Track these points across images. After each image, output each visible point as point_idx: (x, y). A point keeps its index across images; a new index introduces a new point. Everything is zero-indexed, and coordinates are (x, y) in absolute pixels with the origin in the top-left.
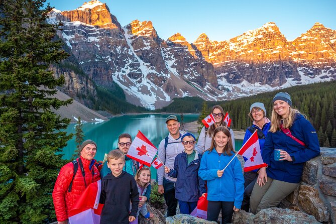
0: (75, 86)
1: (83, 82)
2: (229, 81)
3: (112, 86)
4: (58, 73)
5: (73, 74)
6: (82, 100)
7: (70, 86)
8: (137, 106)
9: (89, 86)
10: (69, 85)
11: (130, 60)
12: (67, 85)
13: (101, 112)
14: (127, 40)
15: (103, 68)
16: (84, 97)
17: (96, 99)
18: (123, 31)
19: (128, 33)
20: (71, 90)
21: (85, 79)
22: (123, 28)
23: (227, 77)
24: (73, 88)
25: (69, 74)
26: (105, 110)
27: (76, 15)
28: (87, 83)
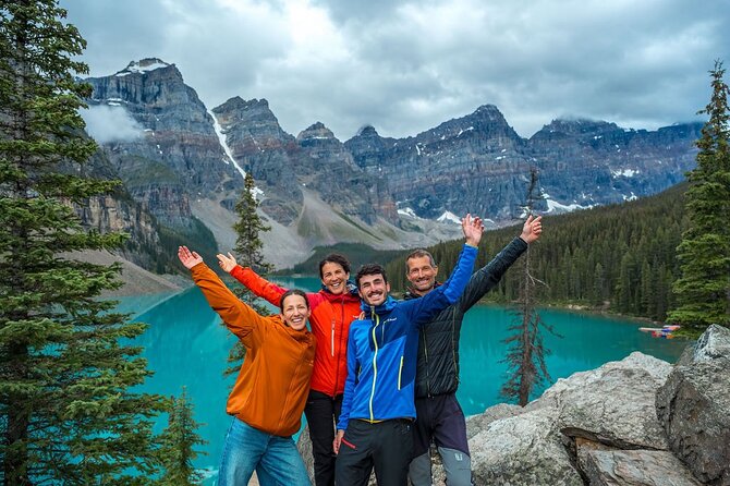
0: (112, 225)
1: (131, 217)
2: (420, 213)
3: (190, 226)
5: (109, 201)
6: (128, 253)
7: (103, 225)
9: (143, 224)
10: (100, 222)
11: (225, 176)
13: (169, 276)
15: (170, 190)
17: (159, 250)
18: (210, 118)
19: (221, 122)
21: (134, 210)
22: (209, 112)
23: (414, 206)
24: (108, 228)
25: (100, 201)
26: (177, 274)
27: (112, 85)
28: (138, 219)
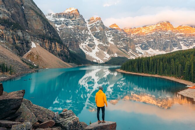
0: (57, 50)
1: (62, 48)
2: (143, 49)
3: (79, 51)
4: (49, 43)
5: (57, 44)
6: (61, 57)
7: (55, 50)
8: (91, 61)
9: (65, 50)
11: (89, 37)
12: (53, 49)
13: (71, 63)
14: (88, 27)
15: (74, 41)
16: (62, 55)
17: (69, 57)
18: (86, 23)
19: (88, 24)
20: (55, 52)
21: (63, 46)
23: (141, 46)
24: (56, 51)
26: (73, 63)
27: (62, 15)
28: (64, 48)
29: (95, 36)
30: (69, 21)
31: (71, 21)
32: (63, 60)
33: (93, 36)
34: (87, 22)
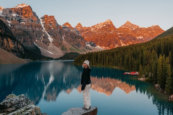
0: (10, 46)
1: (15, 44)
2: (92, 46)
3: (34, 47)
5: (9, 39)
6: (15, 53)
7: (8, 46)
8: (47, 57)
9: (19, 46)
10: (7, 45)
11: (43, 35)
12: (6, 45)
13: (26, 59)
14: (42, 24)
15: (28, 38)
16: (16, 52)
17: (23, 53)
18: (39, 20)
19: (42, 21)
20: (8, 48)
21: (16, 42)
22: (39, 18)
23: (90, 44)
24: (9, 47)
25: (7, 40)
26: (28, 59)
27: (13, 10)
28: (17, 44)
29: (49, 33)
30: (22, 17)
31: (23, 18)
32: (17, 56)
33: (47, 33)
34: (41, 20)
